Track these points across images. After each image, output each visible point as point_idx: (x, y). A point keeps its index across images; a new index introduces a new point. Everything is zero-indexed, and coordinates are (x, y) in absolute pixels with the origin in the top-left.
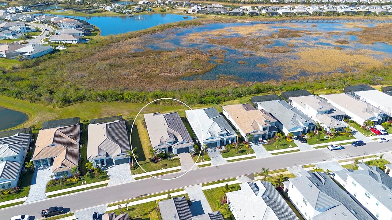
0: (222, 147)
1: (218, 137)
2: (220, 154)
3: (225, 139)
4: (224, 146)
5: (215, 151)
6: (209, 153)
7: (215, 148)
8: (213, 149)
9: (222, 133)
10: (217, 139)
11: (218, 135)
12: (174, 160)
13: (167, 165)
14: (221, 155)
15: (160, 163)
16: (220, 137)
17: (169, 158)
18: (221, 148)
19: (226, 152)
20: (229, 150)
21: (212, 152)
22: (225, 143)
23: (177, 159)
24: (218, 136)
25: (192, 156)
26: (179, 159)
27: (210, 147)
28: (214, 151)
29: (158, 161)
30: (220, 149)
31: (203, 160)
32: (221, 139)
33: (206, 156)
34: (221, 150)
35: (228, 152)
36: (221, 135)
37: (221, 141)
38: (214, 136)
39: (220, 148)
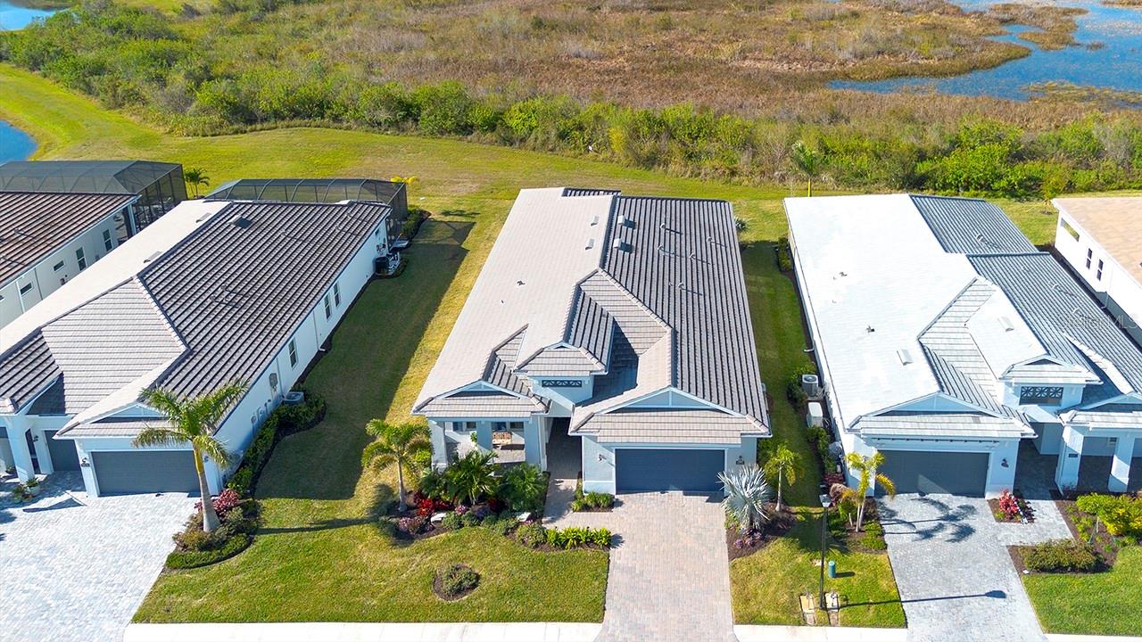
0: (1033, 504)
1: (1006, 411)
2: (1012, 573)
3: (1074, 441)
4: (1055, 495)
5: (965, 532)
6: (898, 538)
7: (964, 501)
8: (942, 506)
9: (1049, 376)
10: (991, 428)
11: (1001, 394)
12: (561, 543)
13: (484, 585)
14: (1015, 585)
15: (430, 550)
16: (1021, 409)
17: (525, 516)
18: (1029, 515)
19: (1074, 568)
20: (1104, 548)
21: (927, 534)
22: (1068, 474)
23: (591, 540)
24: (1000, 400)
25: (730, 542)
26: (613, 541)
27: (923, 481)
28: (950, 529)
29: (425, 529)
30: (1012, 517)
31: (831, 601)
32: (1030, 432)
33: (862, 565)
34: (1018, 533)
35: (1101, 566)
36: (1030, 395)
37: (1025, 444)
38: (967, 392)
39: (1016, 509)
